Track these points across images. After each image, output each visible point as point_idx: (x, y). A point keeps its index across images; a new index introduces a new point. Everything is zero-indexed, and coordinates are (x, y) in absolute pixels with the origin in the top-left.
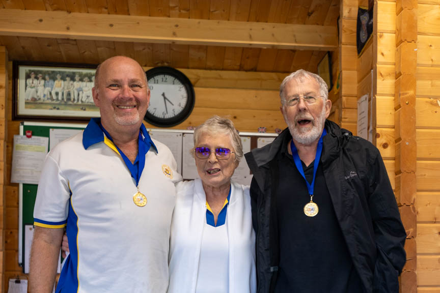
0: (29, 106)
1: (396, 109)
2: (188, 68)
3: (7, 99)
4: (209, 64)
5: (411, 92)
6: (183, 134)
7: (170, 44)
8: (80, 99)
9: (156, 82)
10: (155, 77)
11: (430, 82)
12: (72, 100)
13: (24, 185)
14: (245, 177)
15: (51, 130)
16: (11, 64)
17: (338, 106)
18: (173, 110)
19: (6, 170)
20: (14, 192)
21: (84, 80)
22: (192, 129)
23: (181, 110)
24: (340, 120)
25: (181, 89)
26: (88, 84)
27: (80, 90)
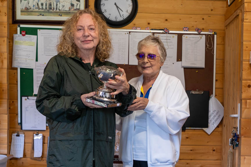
0: (24, 13)
3: (8, 8)
6: (130, 32)
8: (58, 8)
12: (52, 9)
13: (21, 69)
14: (173, 64)
15: (38, 30)
17: (241, 10)
18: (123, 15)
19: (9, 59)
20: (14, 74)
22: (136, 29)
23: (128, 15)
24: (243, 20)
25: (128, 0)
27: (58, 1)
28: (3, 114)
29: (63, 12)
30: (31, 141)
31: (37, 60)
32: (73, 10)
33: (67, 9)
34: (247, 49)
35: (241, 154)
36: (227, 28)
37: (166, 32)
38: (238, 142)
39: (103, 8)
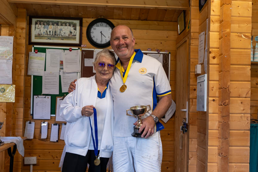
0: (37, 37)
1: (220, 39)
2: (113, 19)
3: (26, 34)
4: (124, 17)
5: (228, 30)
7: (105, 7)
8: (61, 34)
9: (98, 26)
10: (97, 24)
11: (238, 25)
12: (57, 35)
15: (47, 49)
16: (28, 17)
17: (189, 38)
18: (106, 40)
19: (25, 68)
20: (29, 79)
21: (63, 25)
24: (190, 44)
25: (110, 29)
26: (65, 27)
27: (61, 30)
28: (20, 107)
30: (39, 127)
31: (45, 70)
32: (71, 36)
34: (193, 64)
35: (190, 137)
36: (178, 50)
38: (187, 128)
39: (92, 35)
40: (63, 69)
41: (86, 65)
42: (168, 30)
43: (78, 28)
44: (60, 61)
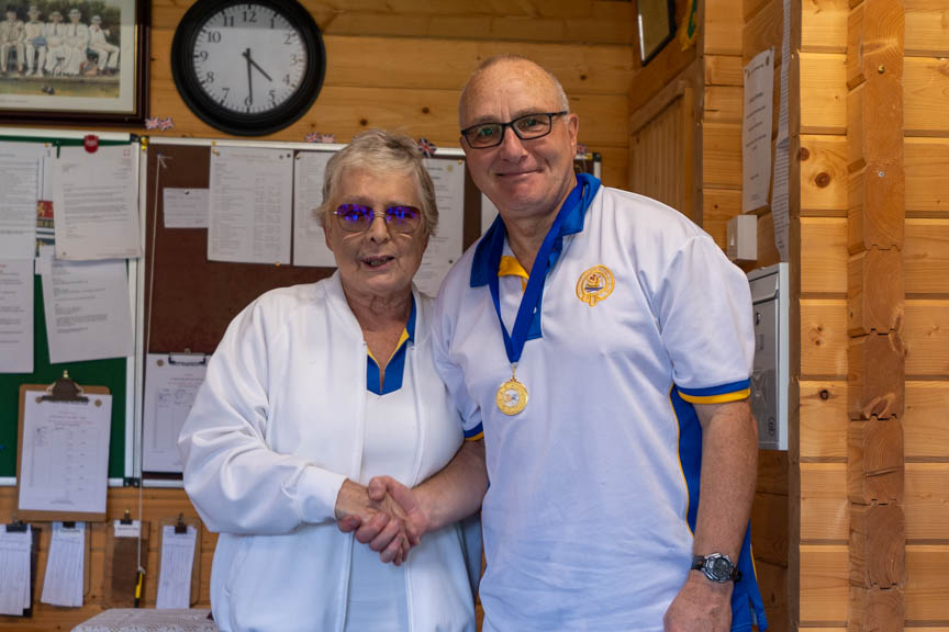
1: (850, 87)
5: (891, 43)
6: (296, 152)
8: (40, 66)
9: (229, 21)
10: (226, 11)
11: (939, 17)
14: (450, 262)
17: (692, 81)
18: (272, 93)
21: (51, 17)
22: (319, 140)
23: (290, 93)
24: (698, 114)
25: (292, 38)
26: (62, 28)
27: (40, 42)
29: (58, 82)
32: (92, 72)
33: (73, 70)
34: (716, 212)
36: (638, 141)
37: (425, 154)
39: (202, 69)
40: (52, 242)
41: (170, 222)
42: (584, 43)
43: (129, 32)
44: (39, 202)
